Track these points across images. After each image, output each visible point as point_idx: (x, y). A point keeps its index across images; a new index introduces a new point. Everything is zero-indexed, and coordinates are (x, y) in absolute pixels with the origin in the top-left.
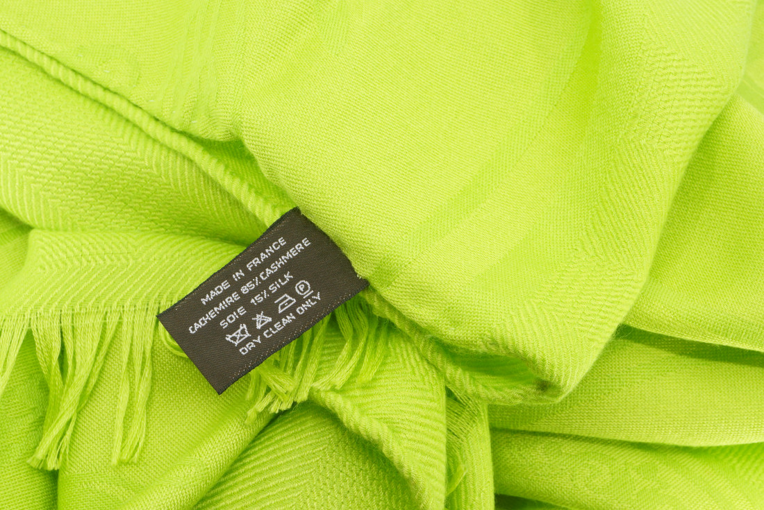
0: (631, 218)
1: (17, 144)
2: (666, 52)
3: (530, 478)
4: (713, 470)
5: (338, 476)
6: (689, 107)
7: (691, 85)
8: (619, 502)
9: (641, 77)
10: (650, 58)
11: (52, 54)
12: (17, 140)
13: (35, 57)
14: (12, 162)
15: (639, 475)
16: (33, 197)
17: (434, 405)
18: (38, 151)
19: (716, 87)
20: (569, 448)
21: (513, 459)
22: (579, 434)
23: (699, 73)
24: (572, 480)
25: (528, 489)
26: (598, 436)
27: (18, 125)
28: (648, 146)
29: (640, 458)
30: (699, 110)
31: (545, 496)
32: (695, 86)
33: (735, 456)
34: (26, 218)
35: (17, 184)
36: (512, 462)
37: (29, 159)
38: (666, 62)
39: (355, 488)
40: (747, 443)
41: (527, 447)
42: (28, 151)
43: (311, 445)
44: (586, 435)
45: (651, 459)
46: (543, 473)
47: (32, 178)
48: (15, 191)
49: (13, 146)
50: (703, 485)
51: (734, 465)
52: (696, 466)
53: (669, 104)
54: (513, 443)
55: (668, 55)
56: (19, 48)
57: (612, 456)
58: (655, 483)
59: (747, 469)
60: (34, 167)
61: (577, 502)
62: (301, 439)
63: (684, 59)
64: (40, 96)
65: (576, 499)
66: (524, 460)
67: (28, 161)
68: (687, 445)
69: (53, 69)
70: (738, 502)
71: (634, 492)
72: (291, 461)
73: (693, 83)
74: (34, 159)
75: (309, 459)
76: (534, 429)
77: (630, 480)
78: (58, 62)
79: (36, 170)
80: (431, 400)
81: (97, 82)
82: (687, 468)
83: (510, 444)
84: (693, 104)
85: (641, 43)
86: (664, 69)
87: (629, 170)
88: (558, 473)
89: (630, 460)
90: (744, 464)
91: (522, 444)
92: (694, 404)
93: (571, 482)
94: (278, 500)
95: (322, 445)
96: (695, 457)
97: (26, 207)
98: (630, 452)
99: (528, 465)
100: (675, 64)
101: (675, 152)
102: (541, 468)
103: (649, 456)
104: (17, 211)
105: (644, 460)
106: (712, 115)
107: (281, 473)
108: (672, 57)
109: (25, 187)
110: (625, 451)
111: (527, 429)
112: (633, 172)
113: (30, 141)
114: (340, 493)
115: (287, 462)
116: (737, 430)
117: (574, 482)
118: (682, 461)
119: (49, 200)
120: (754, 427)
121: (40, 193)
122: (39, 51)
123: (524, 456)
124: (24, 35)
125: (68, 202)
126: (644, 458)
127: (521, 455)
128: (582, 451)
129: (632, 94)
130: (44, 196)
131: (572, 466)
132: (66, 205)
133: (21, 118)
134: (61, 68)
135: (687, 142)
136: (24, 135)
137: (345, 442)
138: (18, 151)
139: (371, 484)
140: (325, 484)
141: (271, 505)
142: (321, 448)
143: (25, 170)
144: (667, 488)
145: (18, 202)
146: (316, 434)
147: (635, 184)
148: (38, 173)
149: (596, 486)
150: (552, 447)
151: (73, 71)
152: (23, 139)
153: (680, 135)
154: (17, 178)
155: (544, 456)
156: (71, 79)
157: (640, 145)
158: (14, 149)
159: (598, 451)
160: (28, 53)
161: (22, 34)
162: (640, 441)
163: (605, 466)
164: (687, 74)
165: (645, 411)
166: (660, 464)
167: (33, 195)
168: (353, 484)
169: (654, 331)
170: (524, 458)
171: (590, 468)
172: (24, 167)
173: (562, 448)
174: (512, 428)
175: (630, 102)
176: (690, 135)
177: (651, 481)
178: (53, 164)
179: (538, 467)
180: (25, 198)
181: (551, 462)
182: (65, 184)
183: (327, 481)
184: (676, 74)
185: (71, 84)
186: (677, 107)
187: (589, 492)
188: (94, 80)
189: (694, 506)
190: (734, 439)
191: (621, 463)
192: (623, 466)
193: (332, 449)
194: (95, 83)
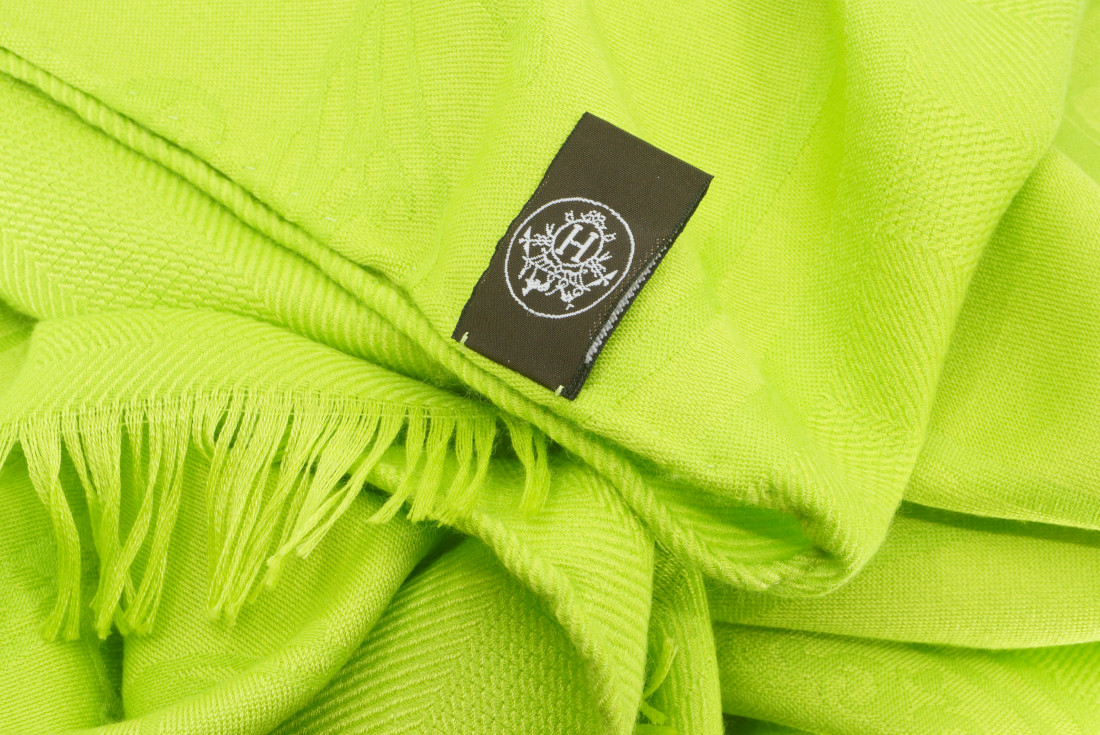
0: (897, 353)
1: (16, 205)
2: (937, 106)
3: (759, 691)
4: (1022, 679)
5: (497, 664)
6: (973, 184)
7: (975, 152)
8: (888, 726)
9: (901, 143)
10: (914, 115)
11: (89, 89)
12: (16, 200)
13: (63, 95)
14: (9, 230)
15: (916, 687)
16: (38, 281)
17: (636, 559)
18: (47, 216)
19: (1014, 150)
20: (813, 649)
21: (734, 664)
22: (826, 631)
23: (986, 134)
24: (820, 694)
25: (757, 706)
26: (853, 634)
27: (17, 178)
28: (916, 246)
29: (917, 663)
30: (989, 187)
31: (781, 717)
32: (981, 153)
33: (1054, 659)
34: (32, 309)
35: (16, 261)
36: (734, 668)
37: (33, 227)
38: (937, 120)
39: (522, 680)
40: (1068, 643)
41: (755, 647)
42: (31, 216)
43: (458, 617)
44: (837, 633)
45: (933, 664)
46: (778, 684)
47: (37, 253)
48: (14, 272)
49: (10, 208)
50: (1009, 700)
51: (1053, 671)
52: (999, 674)
53: (943, 183)
54: (735, 641)
55: (940, 110)
56: (40, 81)
57: (877, 659)
58: (939, 697)
59: (1072, 678)
60: (40, 238)
61: (827, 726)
62: (444, 608)
63: (963, 115)
64: (52, 139)
65: (826, 721)
66: (751, 666)
67: (31, 230)
68: (984, 646)
69: (89, 111)
70: (1059, 725)
71: (910, 711)
72: (428, 640)
73: (978, 148)
74: (40, 227)
75: (456, 639)
76: (762, 624)
77: (904, 693)
78: (98, 102)
79: (43, 242)
80: (632, 552)
81: (157, 132)
82: (986, 677)
83: (730, 643)
84: (979, 179)
85: (901, 93)
86: (935, 131)
87: (890, 281)
88: (800, 685)
89: (903, 666)
90: (1067, 670)
91: (748, 642)
92: (992, 587)
93: (818, 697)
94: (409, 698)
95: (475, 618)
96: (996, 661)
97: (30, 293)
98: (903, 654)
99: (757, 673)
100: (950, 123)
101: (955, 253)
102: (776, 677)
103: (930, 660)
104: (19, 299)
105: (923, 665)
106: (1009, 191)
107: (413, 658)
108: (945, 113)
109: (27, 266)
110: (896, 653)
111: (752, 623)
112: (896, 283)
113: (36, 201)
114: (499, 688)
115: (423, 642)
116: (1053, 623)
117: (823, 697)
118: (977, 667)
119: (59, 285)
120: (1078, 620)
121: (48, 275)
122: (69, 85)
123: (750, 659)
124: (48, 62)
125: (85, 289)
126: (922, 663)
127: (747, 659)
128: (834, 653)
129: (890, 168)
130: (53, 279)
131: (820, 674)
132: (83, 294)
133: (23, 169)
134: (103, 111)
135: (972, 236)
136: (27, 194)
137: (508, 614)
138: (18, 215)
139: (546, 675)
140: (478, 675)
141: (398, 704)
142: (474, 623)
143: (26, 242)
144: (957, 705)
145: (18, 287)
146: (466, 601)
147: (900, 302)
148: (45, 246)
149: (855, 702)
150: (790, 646)
151: (122, 115)
152: (25, 198)
153: (960, 227)
154: (15, 253)
155: (780, 660)
156: (117, 128)
157: (904, 244)
158: (13, 213)
159: (857, 652)
160: (52, 88)
161: (45, 60)
162: (915, 640)
163: (867, 673)
164: (969, 136)
165: (921, 596)
166: (946, 670)
167: (38, 278)
168: (518, 675)
169: (932, 505)
170: (751, 663)
171: (846, 676)
172: (25, 238)
173: (805, 647)
174: (731, 620)
175: (887, 180)
176: (976, 224)
177: (933, 695)
178: (67, 234)
179: (771, 676)
180: (27, 281)
181: (790, 669)
182: (81, 263)
183: (481, 670)
184: (951, 138)
185: (117, 135)
186: (956, 187)
187: (844, 711)
188: (152, 129)
189: (996, 731)
190: (1050, 638)
191: (890, 669)
192: (893, 673)
193: (489, 624)
194: (154, 135)
